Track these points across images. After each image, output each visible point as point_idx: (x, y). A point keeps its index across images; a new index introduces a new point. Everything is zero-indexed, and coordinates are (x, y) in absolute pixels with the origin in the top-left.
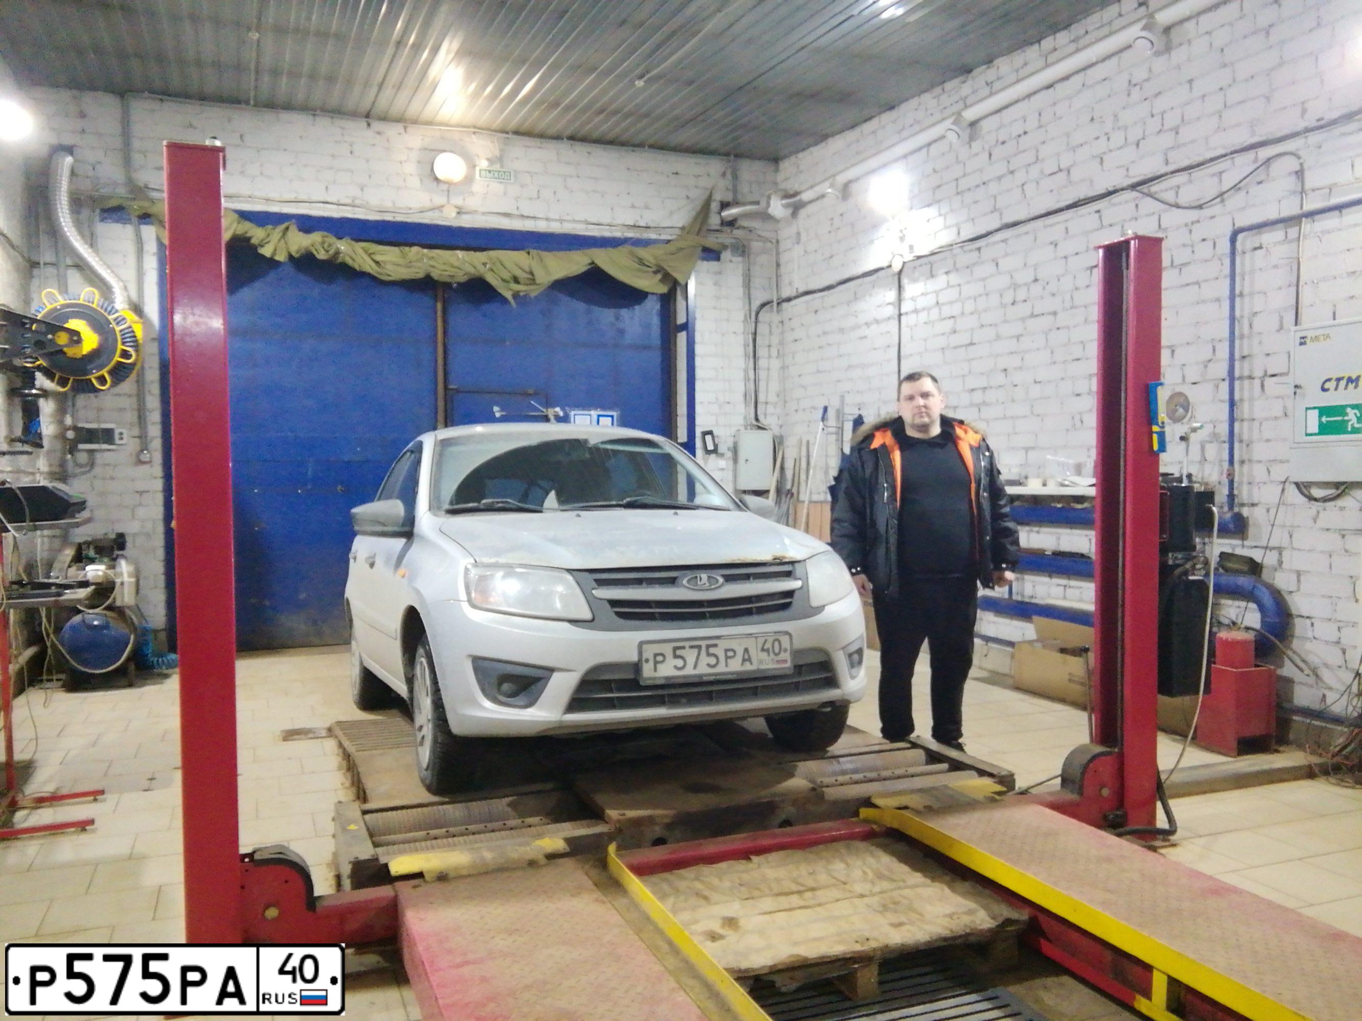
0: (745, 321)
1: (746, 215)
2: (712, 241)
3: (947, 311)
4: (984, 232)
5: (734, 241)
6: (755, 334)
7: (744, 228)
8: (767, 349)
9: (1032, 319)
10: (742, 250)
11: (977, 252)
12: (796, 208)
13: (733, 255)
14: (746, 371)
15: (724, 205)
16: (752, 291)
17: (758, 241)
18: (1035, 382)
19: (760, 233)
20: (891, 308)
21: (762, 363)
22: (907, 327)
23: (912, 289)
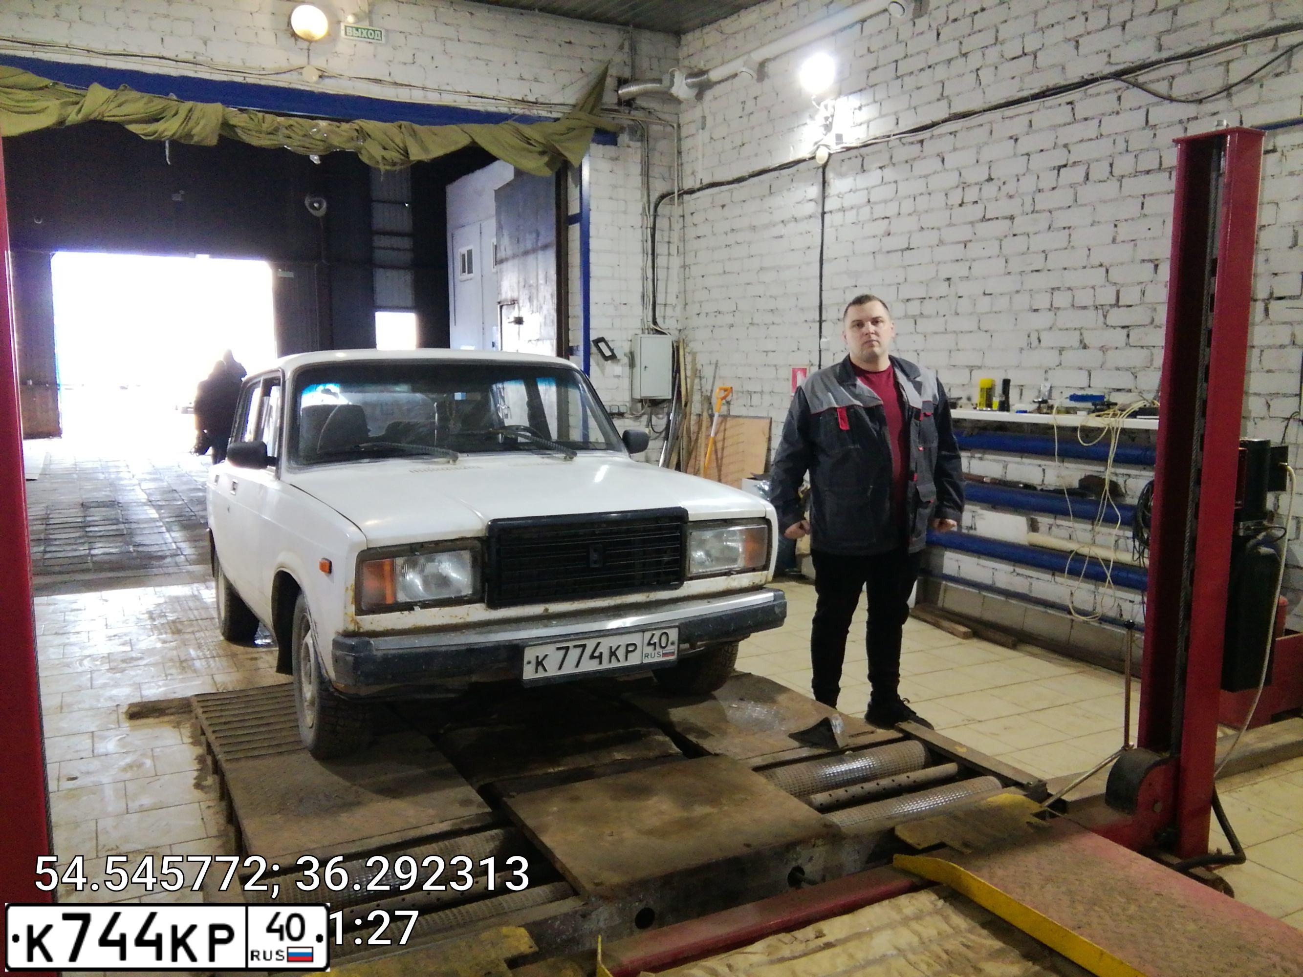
0: (643, 214)
1: (645, 94)
2: (607, 122)
3: (879, 211)
4: (928, 122)
5: (632, 123)
6: (654, 229)
7: (643, 109)
8: (666, 245)
9: (984, 224)
10: (640, 133)
11: (919, 145)
12: (702, 89)
13: (631, 140)
14: (644, 270)
15: (622, 82)
16: (651, 180)
17: (657, 124)
18: (984, 294)
19: (660, 115)
20: (812, 204)
21: (661, 261)
22: (831, 227)
23: (838, 185)
